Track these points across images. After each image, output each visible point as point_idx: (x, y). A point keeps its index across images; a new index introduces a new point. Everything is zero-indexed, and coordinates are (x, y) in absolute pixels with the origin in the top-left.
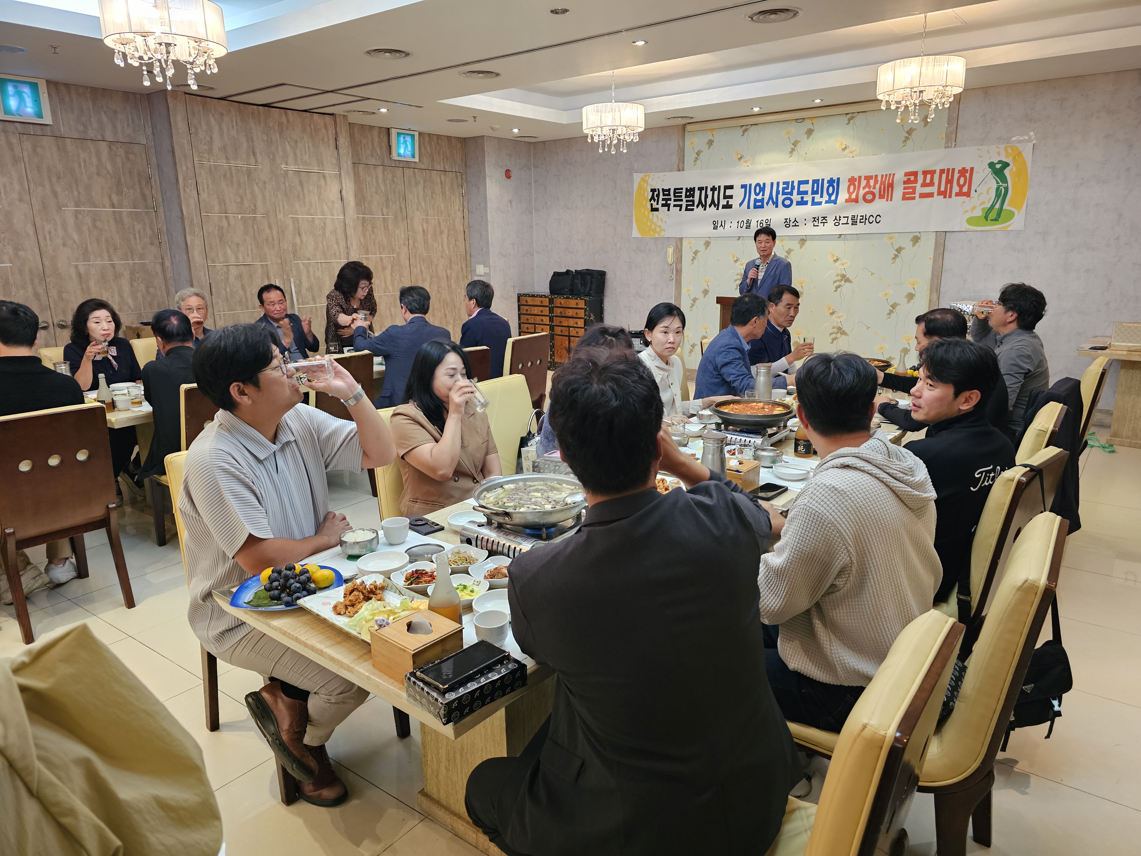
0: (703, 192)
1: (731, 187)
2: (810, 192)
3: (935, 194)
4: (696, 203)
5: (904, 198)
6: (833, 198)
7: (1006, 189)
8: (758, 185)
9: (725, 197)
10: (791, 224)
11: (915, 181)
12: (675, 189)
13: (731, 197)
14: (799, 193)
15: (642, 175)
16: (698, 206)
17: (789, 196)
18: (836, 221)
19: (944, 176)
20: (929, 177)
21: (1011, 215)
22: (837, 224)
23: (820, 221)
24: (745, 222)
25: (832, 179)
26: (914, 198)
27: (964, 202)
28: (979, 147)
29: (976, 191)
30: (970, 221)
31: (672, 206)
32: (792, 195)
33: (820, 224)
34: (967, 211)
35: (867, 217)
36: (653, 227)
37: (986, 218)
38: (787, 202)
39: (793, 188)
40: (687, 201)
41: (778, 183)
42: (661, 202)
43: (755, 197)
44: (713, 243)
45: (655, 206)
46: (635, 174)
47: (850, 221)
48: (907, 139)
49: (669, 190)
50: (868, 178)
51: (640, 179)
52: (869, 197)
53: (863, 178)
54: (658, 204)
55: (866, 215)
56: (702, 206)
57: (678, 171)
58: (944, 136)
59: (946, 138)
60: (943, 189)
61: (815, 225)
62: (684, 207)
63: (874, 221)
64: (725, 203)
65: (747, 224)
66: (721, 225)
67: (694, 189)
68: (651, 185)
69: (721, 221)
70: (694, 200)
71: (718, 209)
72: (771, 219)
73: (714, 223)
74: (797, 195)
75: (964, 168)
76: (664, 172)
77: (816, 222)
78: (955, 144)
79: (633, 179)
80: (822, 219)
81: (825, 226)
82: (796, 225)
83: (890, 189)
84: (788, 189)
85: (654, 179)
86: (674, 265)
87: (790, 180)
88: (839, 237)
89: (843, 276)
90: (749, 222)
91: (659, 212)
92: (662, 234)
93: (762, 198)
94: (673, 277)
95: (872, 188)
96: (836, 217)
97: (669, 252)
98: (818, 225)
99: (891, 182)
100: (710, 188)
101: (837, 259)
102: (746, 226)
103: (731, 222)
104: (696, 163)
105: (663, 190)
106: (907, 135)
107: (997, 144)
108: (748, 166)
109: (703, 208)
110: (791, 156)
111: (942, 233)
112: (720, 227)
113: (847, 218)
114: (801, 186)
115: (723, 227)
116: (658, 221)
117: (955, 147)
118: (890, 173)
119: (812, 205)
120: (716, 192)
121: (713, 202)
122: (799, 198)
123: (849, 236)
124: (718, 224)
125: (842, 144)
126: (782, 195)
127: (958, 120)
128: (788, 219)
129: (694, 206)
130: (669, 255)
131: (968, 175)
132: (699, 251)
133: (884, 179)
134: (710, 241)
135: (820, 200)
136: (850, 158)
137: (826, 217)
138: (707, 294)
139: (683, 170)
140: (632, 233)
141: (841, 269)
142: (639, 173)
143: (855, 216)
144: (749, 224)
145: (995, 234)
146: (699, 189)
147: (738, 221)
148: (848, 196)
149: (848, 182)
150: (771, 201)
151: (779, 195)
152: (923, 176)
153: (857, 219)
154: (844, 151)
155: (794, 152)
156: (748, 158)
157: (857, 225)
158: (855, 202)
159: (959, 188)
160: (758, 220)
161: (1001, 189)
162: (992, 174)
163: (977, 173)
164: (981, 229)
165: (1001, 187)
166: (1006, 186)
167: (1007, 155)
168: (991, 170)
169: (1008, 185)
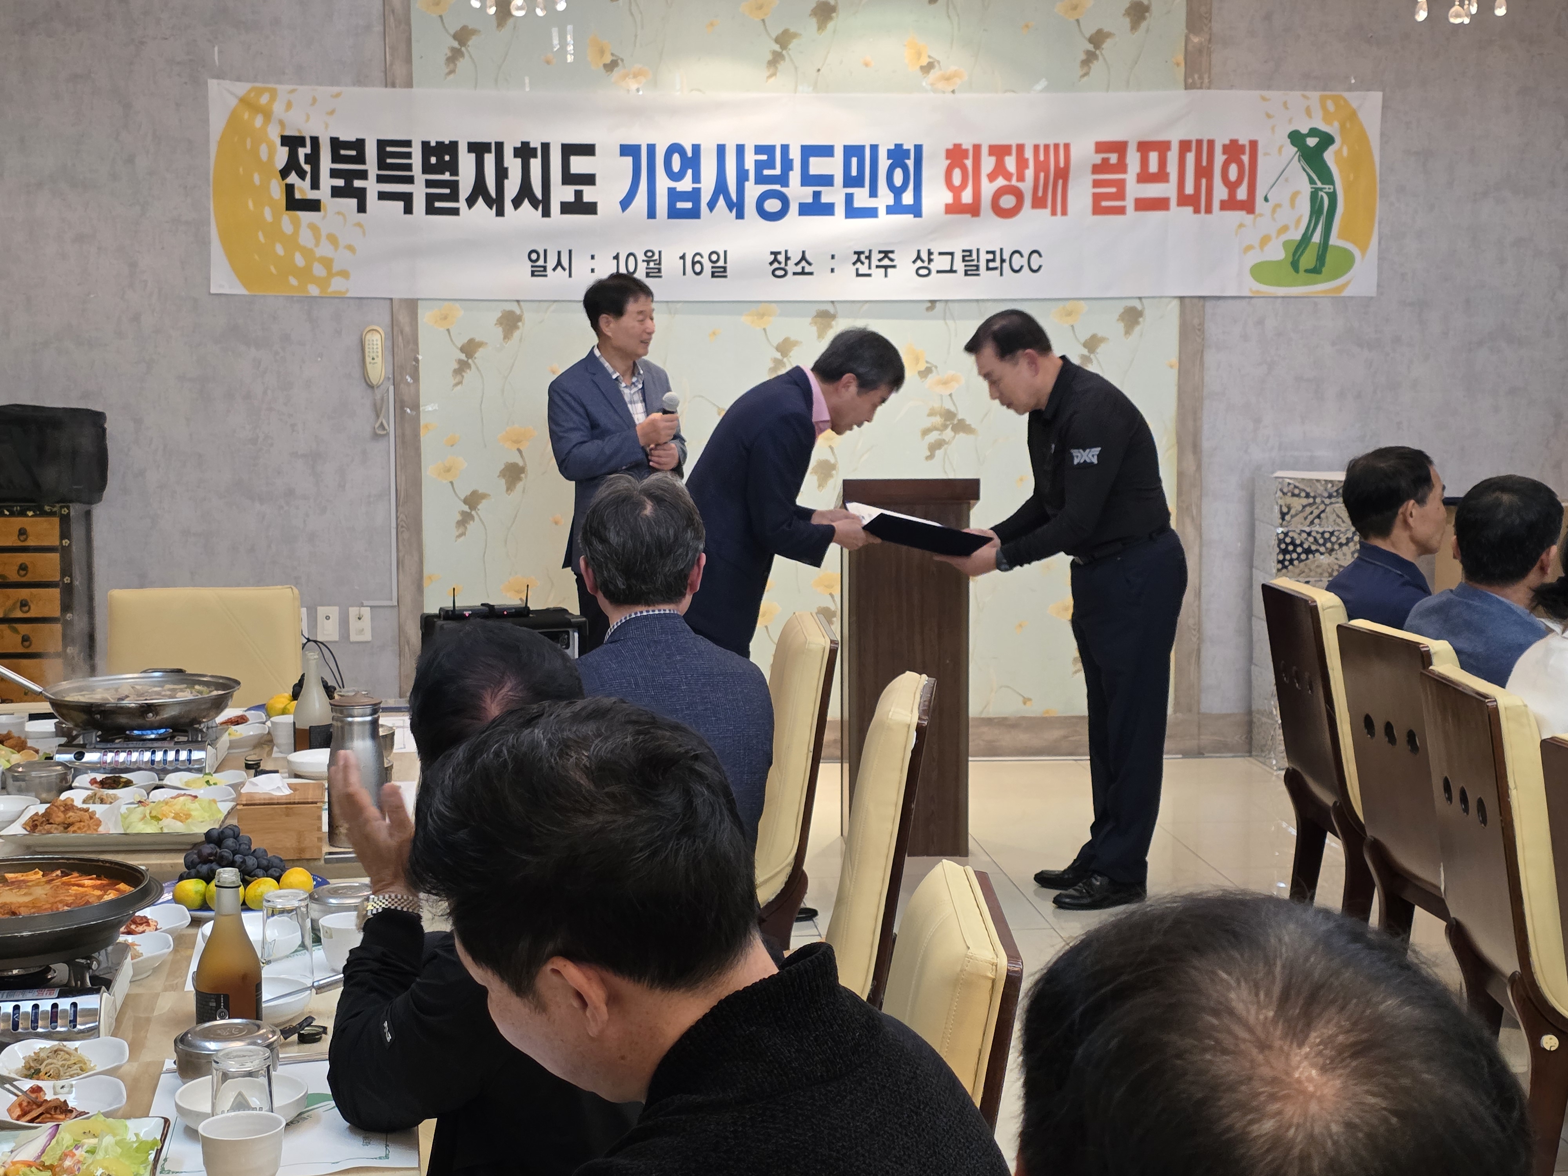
0: (490, 160)
1: (588, 150)
2: (839, 179)
3: (1173, 202)
4: (465, 189)
5: (1098, 210)
6: (908, 198)
7: (1333, 197)
8: (675, 148)
9: (569, 178)
10: (791, 268)
11: (1121, 167)
12: (382, 144)
13: (589, 179)
14: (807, 179)
15: (242, 88)
16: (471, 202)
17: (777, 187)
18: (919, 264)
19: (1190, 157)
20: (1153, 157)
22: (925, 272)
23: (875, 262)
24: (641, 257)
26: (1121, 211)
27: (1241, 225)
28: (1265, 93)
29: (1266, 199)
30: (1260, 272)
31: (371, 197)
32: (786, 184)
34: (1249, 248)
35: (1006, 256)
36: (299, 260)
37: (1295, 265)
38: (773, 205)
39: (787, 165)
40: (429, 184)
41: (740, 149)
42: (327, 182)
43: (673, 184)
44: (529, 317)
45: (303, 189)
46: (213, 85)
47: (959, 265)
48: (1090, 58)
49: (359, 145)
50: (999, 151)
51: (233, 102)
52: (1008, 201)
53: (985, 151)
54: (315, 185)
55: (1001, 250)
56: (489, 202)
57: (386, 86)
58: (1181, 58)
59: (1186, 63)
60: (1189, 189)
61: (860, 272)
62: (419, 203)
63: (1026, 268)
64: (571, 199)
65: (648, 264)
66: (559, 263)
67: (453, 147)
68: (282, 123)
69: (559, 253)
70: (457, 182)
71: (546, 213)
72: (725, 252)
73: (534, 256)
74: (802, 185)
75: (1234, 142)
76: (332, 85)
77: (863, 263)
78: (1206, 80)
79: (205, 97)
80: (882, 255)
81: (886, 276)
82: (806, 270)
83: (1060, 182)
84: (774, 168)
85: (289, 105)
86: (388, 390)
87: (777, 141)
88: (928, 309)
89: (949, 415)
90: (654, 258)
91: (321, 213)
92: (337, 285)
93: (693, 188)
94: (389, 425)
95: (1014, 178)
96: (919, 251)
97: (371, 346)
98: (868, 272)
99: (1062, 165)
100: (515, 149)
101: (927, 368)
102: (647, 268)
103: (593, 257)
104: (452, 66)
105: (336, 144)
106: (1091, 47)
107: (1305, 88)
108: (638, 90)
109: (491, 208)
110: (773, 75)
111: (1196, 301)
112: (554, 269)
113: (950, 257)
114: (813, 160)
115: (564, 269)
116: (317, 244)
117: (1209, 88)
118: (1057, 142)
119: (847, 217)
120: (532, 161)
121: (525, 191)
122: (806, 194)
123: (956, 305)
124: (545, 261)
125: (919, 55)
126: (756, 183)
127: (1210, 21)
128: (779, 253)
129: (457, 200)
130: (369, 356)
131: (1245, 158)
132: (480, 344)
133: (1042, 158)
134: (518, 312)
135: (871, 203)
136: (944, 92)
137: (892, 252)
138: (520, 479)
139: (409, 84)
140: (208, 279)
141: (941, 396)
142: (231, 80)
143: (970, 251)
144: (655, 264)
145: (1316, 304)
146: (473, 147)
147: (618, 254)
148: (948, 197)
149: (947, 158)
150: (721, 197)
151: (746, 182)
152: (1138, 154)
153: (978, 260)
154: (928, 72)
155: (782, 62)
156: (637, 66)
157: (979, 275)
158: (970, 215)
159: (1226, 190)
160: (684, 254)
161: (1322, 196)
162: (1299, 161)
163: (1266, 154)
164: (1281, 291)
165: (1320, 193)
166: (1332, 190)
167: (1327, 117)
168: (1296, 149)
169: (1334, 189)
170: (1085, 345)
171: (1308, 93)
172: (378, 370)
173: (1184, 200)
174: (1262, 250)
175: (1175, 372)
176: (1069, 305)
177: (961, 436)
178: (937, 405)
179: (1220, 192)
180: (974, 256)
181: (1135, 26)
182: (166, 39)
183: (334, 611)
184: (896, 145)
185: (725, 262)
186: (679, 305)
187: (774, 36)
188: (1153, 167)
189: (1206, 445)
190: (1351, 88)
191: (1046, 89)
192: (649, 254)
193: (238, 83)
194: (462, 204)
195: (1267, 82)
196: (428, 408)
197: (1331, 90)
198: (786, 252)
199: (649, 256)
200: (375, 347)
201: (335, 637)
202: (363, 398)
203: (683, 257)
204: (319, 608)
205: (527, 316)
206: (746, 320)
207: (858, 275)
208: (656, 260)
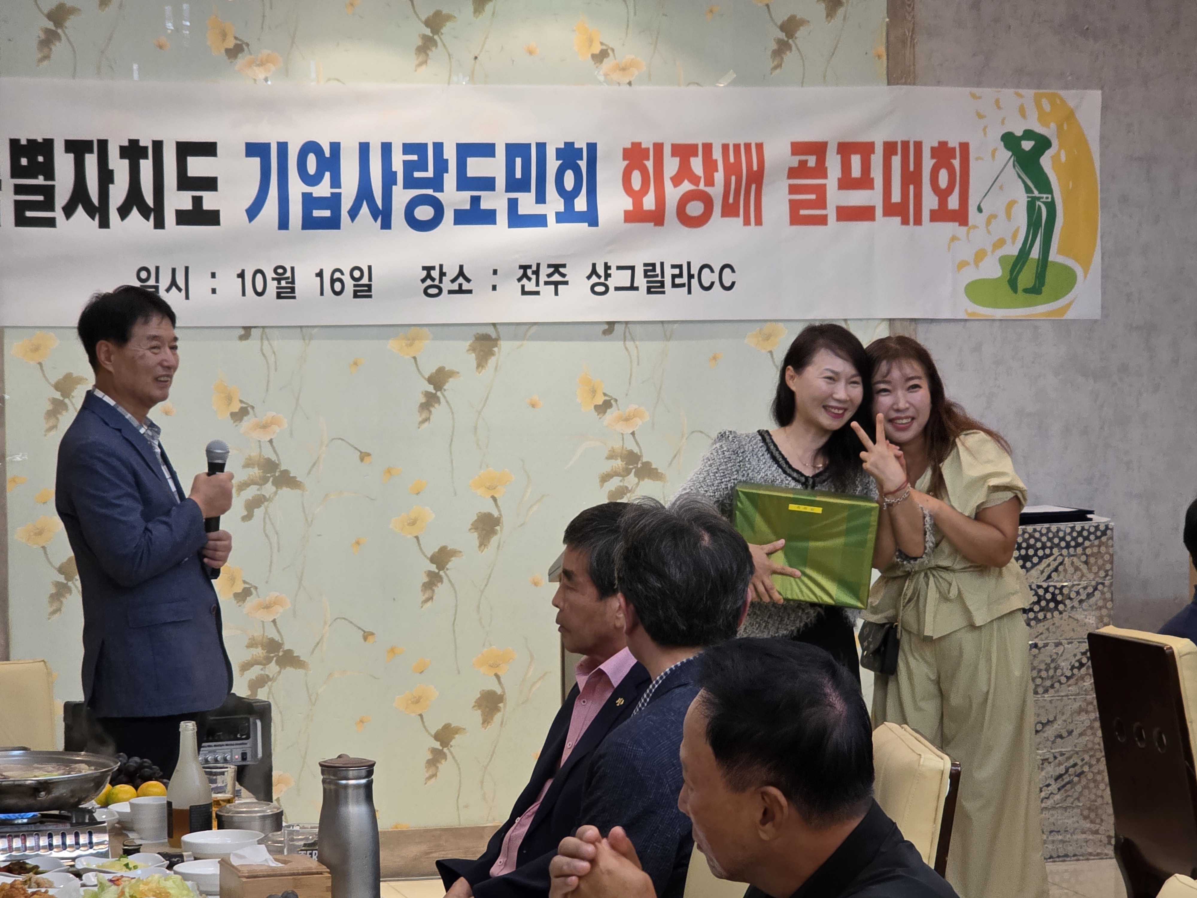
0: (91, 161)
1: (208, 149)
2: (501, 183)
3: (879, 211)
4: (62, 196)
5: (796, 219)
6: (581, 204)
7: (1051, 207)
8: (311, 147)
9: (185, 182)
10: (446, 285)
11: (821, 171)
13: (210, 184)
14: (464, 182)
16: (69, 210)
17: (430, 192)
18: (594, 279)
19: (896, 161)
20: (856, 161)
22: (601, 289)
23: (543, 278)
24: (270, 274)
25: (569, 145)
26: (822, 220)
27: (954, 239)
28: (977, 91)
29: (980, 210)
30: (976, 290)
32: (440, 188)
33: (542, 288)
34: (963, 264)
35: (695, 271)
37: (1013, 283)
38: (424, 213)
39: (441, 166)
40: (19, 190)
41: (386, 148)
43: (308, 189)
47: (641, 281)
48: (782, 47)
50: (684, 152)
52: (695, 209)
53: (667, 151)
55: (689, 264)
56: (91, 211)
58: (882, 50)
59: (888, 55)
60: (896, 197)
61: (527, 289)
62: (7, 213)
63: (717, 284)
64: (188, 205)
65: (279, 283)
66: (174, 283)
67: (47, 146)
69: (174, 271)
70: (53, 187)
71: (160, 224)
72: (370, 268)
73: (144, 275)
74: (458, 189)
75: (943, 144)
77: (529, 279)
78: (911, 75)
80: (552, 270)
81: (556, 293)
82: (464, 288)
83: (753, 187)
84: (427, 170)
87: (428, 138)
88: (605, 332)
89: (632, 458)
90: (286, 275)
93: (332, 193)
95: (702, 182)
96: (594, 265)
98: (535, 289)
99: (755, 168)
100: (122, 148)
101: (604, 402)
102: (278, 288)
103: (213, 275)
104: (46, 51)
106: (782, 36)
107: (1018, 87)
108: (266, 80)
109: (93, 218)
110: (425, 62)
111: (907, 323)
112: (168, 290)
113: (629, 272)
114: (470, 161)
115: (180, 290)
117: (914, 84)
118: (748, 141)
119: (510, 226)
120: (142, 162)
121: (134, 198)
122: (463, 200)
123: (638, 327)
124: (157, 280)
125: (591, 41)
126: (405, 187)
127: (913, 8)
128: (433, 268)
129: (52, 209)
131: (956, 163)
132: (78, 380)
133: (732, 160)
135: (538, 210)
136: (619, 84)
137: (564, 266)
141: (622, 434)
143: (653, 265)
144: (287, 283)
145: (1036, 328)
146: (71, 146)
147: (243, 271)
148: (628, 204)
149: (624, 159)
150: (365, 203)
151: (394, 187)
152: (839, 156)
153: (663, 276)
154: (601, 62)
155: (434, 49)
156: (265, 52)
157: (664, 293)
158: (653, 224)
159: (937, 198)
160: (321, 271)
161: (1039, 207)
162: (1014, 166)
163: (977, 159)
164: (1000, 313)
165: (1038, 203)
166: (1050, 200)
167: (1042, 118)
168: (1010, 153)
169: (1053, 198)
171: (1020, 91)
173: (890, 210)
174: (977, 266)
176: (766, 328)
177: (647, 481)
178: (617, 445)
179: (930, 201)
180: (658, 271)
181: (830, 13)
184: (566, 144)
185: (370, 279)
186: (315, 330)
187: (423, 19)
188: (856, 172)
190: (1066, 87)
191: (734, 83)
192: (280, 271)
194: (58, 214)
195: (977, 78)
197: (1045, 89)
198: (441, 266)
203: (320, 274)
206: (393, 345)
207: (524, 292)
208: (288, 278)
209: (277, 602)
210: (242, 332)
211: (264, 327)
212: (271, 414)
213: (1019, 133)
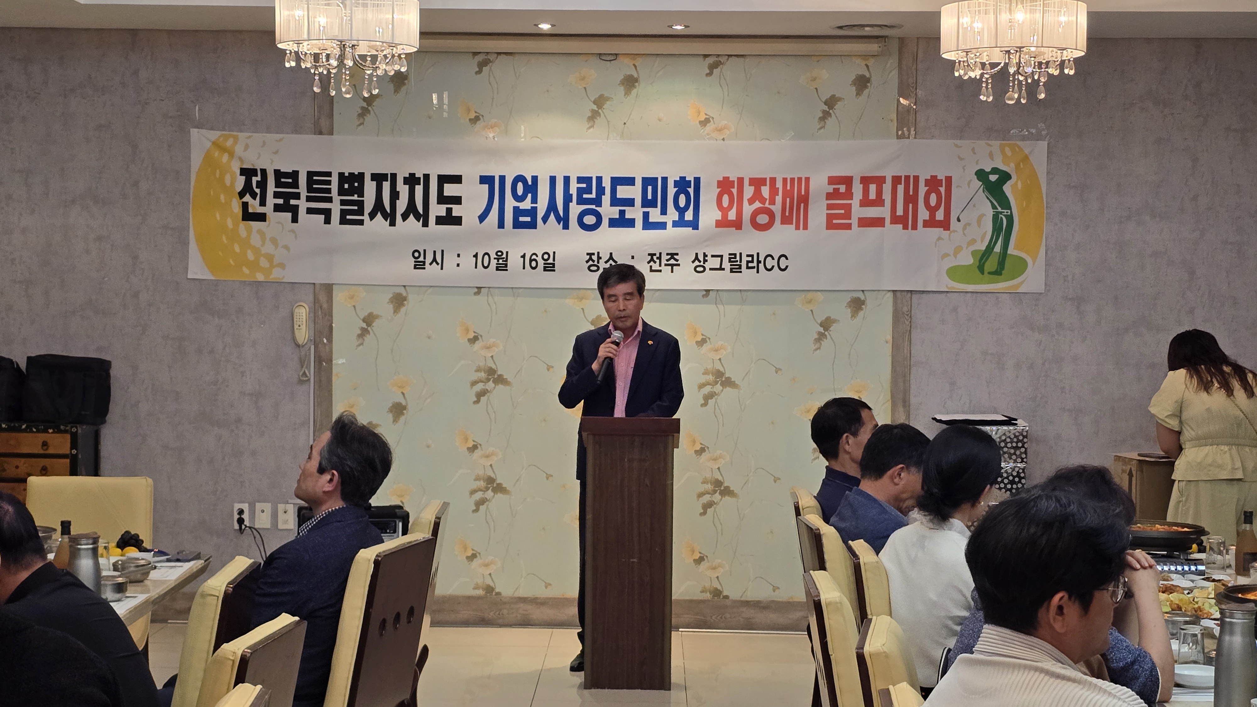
0: (386, 186)
1: (457, 179)
2: (638, 202)
3: (888, 221)
4: (368, 207)
5: (830, 226)
6: (689, 216)
7: (1010, 219)
8: (520, 178)
9: (442, 199)
11: (849, 194)
12: (310, 174)
13: (457, 200)
14: (615, 202)
15: (214, 135)
16: (372, 216)
17: (593, 207)
18: (697, 263)
19: (901, 188)
20: (873, 188)
21: (1022, 265)
22: (701, 269)
23: (664, 262)
24: (493, 256)
25: (683, 178)
26: (848, 227)
27: (939, 239)
28: (958, 142)
29: (959, 220)
30: (954, 273)
31: (302, 211)
32: (599, 204)
33: (663, 268)
34: (946, 255)
35: (762, 258)
36: (250, 256)
37: (981, 269)
38: (590, 220)
39: (601, 191)
40: (343, 203)
41: (567, 180)
42: (271, 201)
43: (517, 204)
44: (412, 298)
45: (254, 206)
46: (194, 132)
47: (727, 265)
48: (826, 115)
49: (295, 175)
50: (757, 183)
51: (208, 145)
52: (763, 219)
53: (746, 182)
54: (263, 203)
55: (758, 254)
56: (385, 216)
57: (315, 134)
58: (894, 116)
59: (897, 120)
60: (900, 212)
61: (653, 268)
62: (336, 216)
63: (776, 267)
64: (443, 213)
65: (498, 261)
66: (434, 260)
67: (360, 177)
68: (241, 159)
69: (435, 252)
70: (363, 201)
71: (426, 224)
72: (554, 253)
73: (416, 254)
74: (611, 206)
75: (934, 178)
76: (277, 133)
77: (655, 262)
78: (913, 132)
79: (189, 141)
80: (669, 256)
81: (672, 272)
83: (802, 205)
84: (591, 193)
85: (247, 147)
86: (310, 347)
87: (593, 174)
88: (703, 296)
89: (719, 375)
90: (503, 257)
91: (267, 222)
92: (276, 274)
93: (531, 207)
94: (310, 374)
95: (767, 202)
96: (697, 254)
97: (298, 317)
98: (660, 268)
99: (803, 193)
100: (405, 179)
101: (702, 339)
102: (497, 264)
103: (459, 256)
104: (361, 120)
105: (278, 174)
106: (826, 108)
107: (988, 140)
108: (494, 138)
109: (386, 220)
110: (592, 126)
111: (905, 294)
112: (431, 264)
113: (719, 259)
114: (619, 188)
115: (438, 264)
116: (263, 244)
117: (915, 138)
118: (800, 176)
119: (644, 229)
120: (417, 187)
121: (411, 208)
122: (614, 212)
123: (725, 293)
124: (425, 258)
125: (699, 113)
126: (577, 204)
127: (916, 89)
128: (594, 254)
129: (362, 214)
130: (297, 324)
131: (942, 190)
132: (377, 317)
133: (789, 188)
134: (404, 294)
135: (662, 219)
136: (716, 140)
137: (677, 254)
138: (403, 414)
139: (331, 133)
140: (186, 269)
141: (713, 360)
142: (207, 129)
143: (735, 255)
144: (503, 261)
145: (997, 298)
146: (374, 177)
147: (477, 253)
148: (718, 215)
149: (718, 187)
150: (552, 214)
151: (570, 203)
152: (862, 185)
153: (741, 262)
154: (705, 126)
155: (598, 118)
156: (494, 121)
157: (741, 272)
158: (734, 228)
159: (928, 213)
160: (525, 254)
161: (1001, 218)
162: (984, 191)
163: (957, 187)
164: (972, 288)
165: (1000, 216)
166: (1009, 214)
167: (1006, 160)
168: (981, 183)
169: (1011, 212)
170: (821, 325)
171: (990, 142)
172: (303, 334)
173: (895, 219)
174: (955, 256)
175: (890, 346)
176: (810, 295)
177: (728, 389)
178: (710, 366)
179: (923, 214)
180: (738, 258)
181: (859, 93)
182: (163, 100)
183: (267, 507)
184: (681, 177)
185: (554, 260)
186: (520, 290)
187: (593, 100)
188: (872, 195)
189: (913, 400)
190: (1023, 140)
191: (792, 139)
192: (499, 254)
193: (212, 132)
194: (366, 217)
195: (961, 133)
196: (339, 361)
197: (1008, 140)
198: (598, 253)
199: (499, 255)
200: (301, 317)
201: (268, 526)
202: (292, 354)
203: (523, 256)
204: (257, 504)
205: (410, 297)
206: (569, 302)
207: (652, 271)
208: (504, 258)
209: (493, 454)
210: (476, 290)
211: (489, 288)
212: (492, 340)
213: (988, 170)
